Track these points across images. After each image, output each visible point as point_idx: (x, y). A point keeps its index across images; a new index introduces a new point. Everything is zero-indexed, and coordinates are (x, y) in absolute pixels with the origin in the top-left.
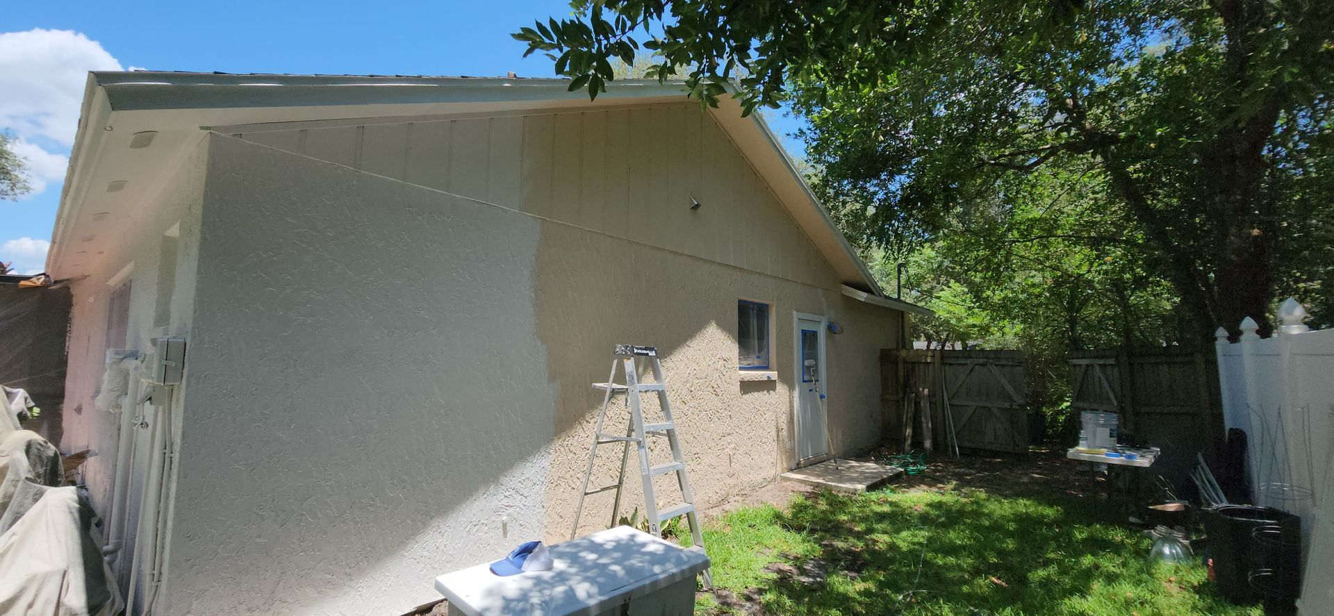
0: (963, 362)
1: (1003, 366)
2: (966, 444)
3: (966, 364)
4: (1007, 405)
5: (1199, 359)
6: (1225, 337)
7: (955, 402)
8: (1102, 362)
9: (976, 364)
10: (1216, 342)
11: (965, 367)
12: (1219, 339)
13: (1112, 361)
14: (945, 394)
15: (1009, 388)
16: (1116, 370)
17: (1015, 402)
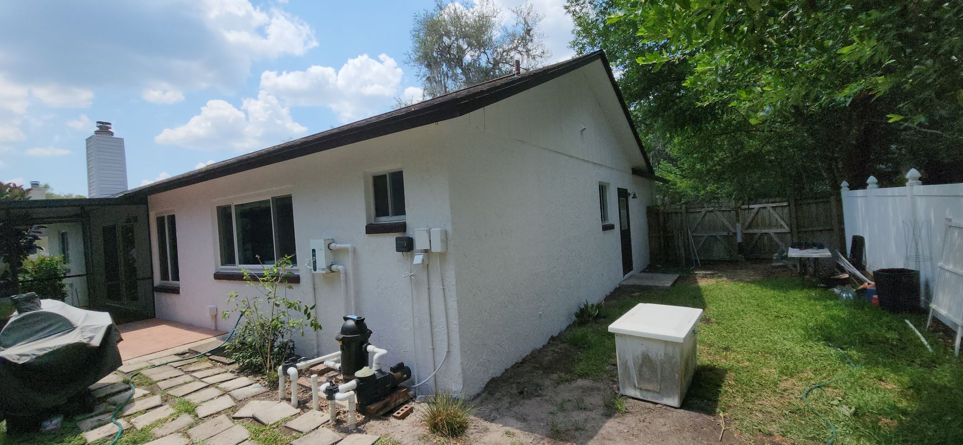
0: (699, 210)
1: (723, 211)
2: (702, 258)
3: (701, 212)
4: (725, 233)
5: (833, 199)
6: (846, 186)
7: (695, 234)
8: (774, 205)
9: (707, 211)
10: (841, 190)
11: (700, 213)
12: (843, 188)
13: (785, 204)
14: (689, 230)
15: (727, 223)
16: (787, 209)
17: (731, 231)
